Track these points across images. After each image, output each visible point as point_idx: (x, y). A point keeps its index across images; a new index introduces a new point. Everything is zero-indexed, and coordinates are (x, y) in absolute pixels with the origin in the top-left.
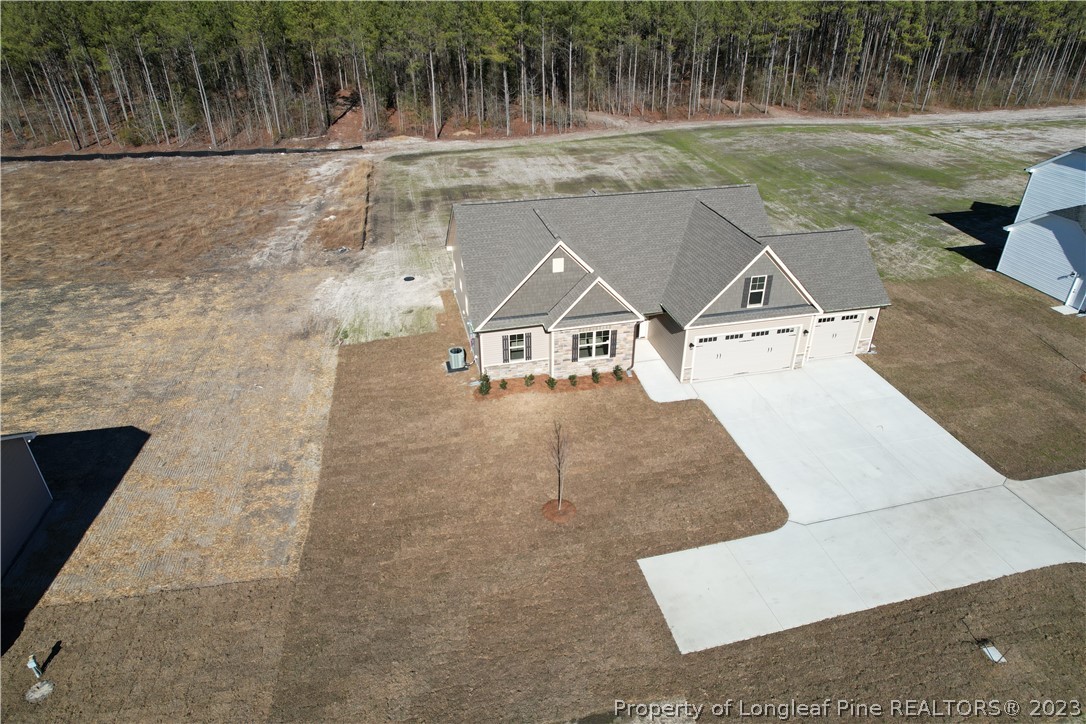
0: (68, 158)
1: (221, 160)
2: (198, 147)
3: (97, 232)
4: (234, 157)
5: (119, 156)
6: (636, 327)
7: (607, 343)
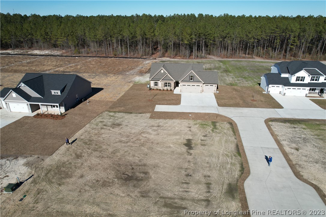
0: (104, 57)
1: (129, 59)
2: (126, 57)
3: (105, 68)
4: (132, 59)
5: (112, 57)
6: (174, 83)
7: (170, 85)
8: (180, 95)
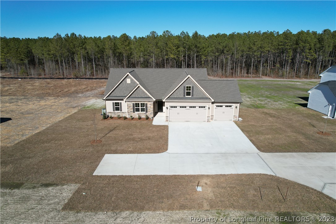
1: (94, 80)
4: (98, 80)
6: (154, 103)
7: (144, 108)
8: (166, 128)
